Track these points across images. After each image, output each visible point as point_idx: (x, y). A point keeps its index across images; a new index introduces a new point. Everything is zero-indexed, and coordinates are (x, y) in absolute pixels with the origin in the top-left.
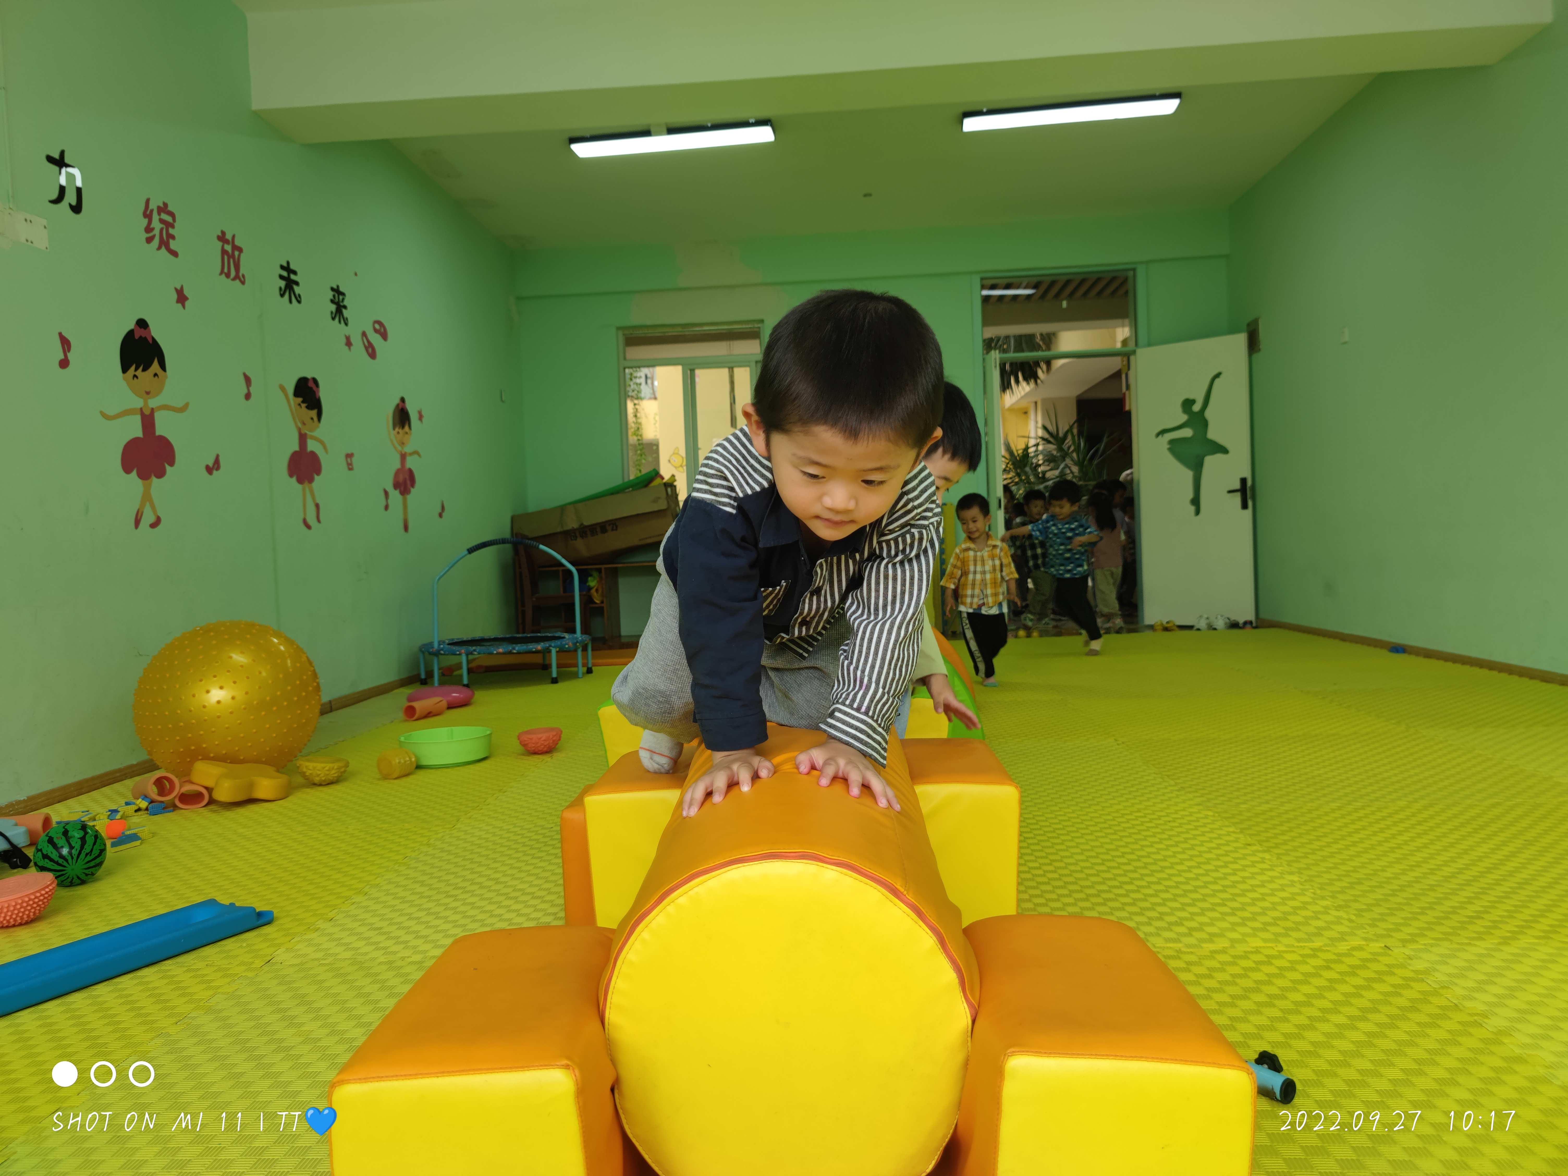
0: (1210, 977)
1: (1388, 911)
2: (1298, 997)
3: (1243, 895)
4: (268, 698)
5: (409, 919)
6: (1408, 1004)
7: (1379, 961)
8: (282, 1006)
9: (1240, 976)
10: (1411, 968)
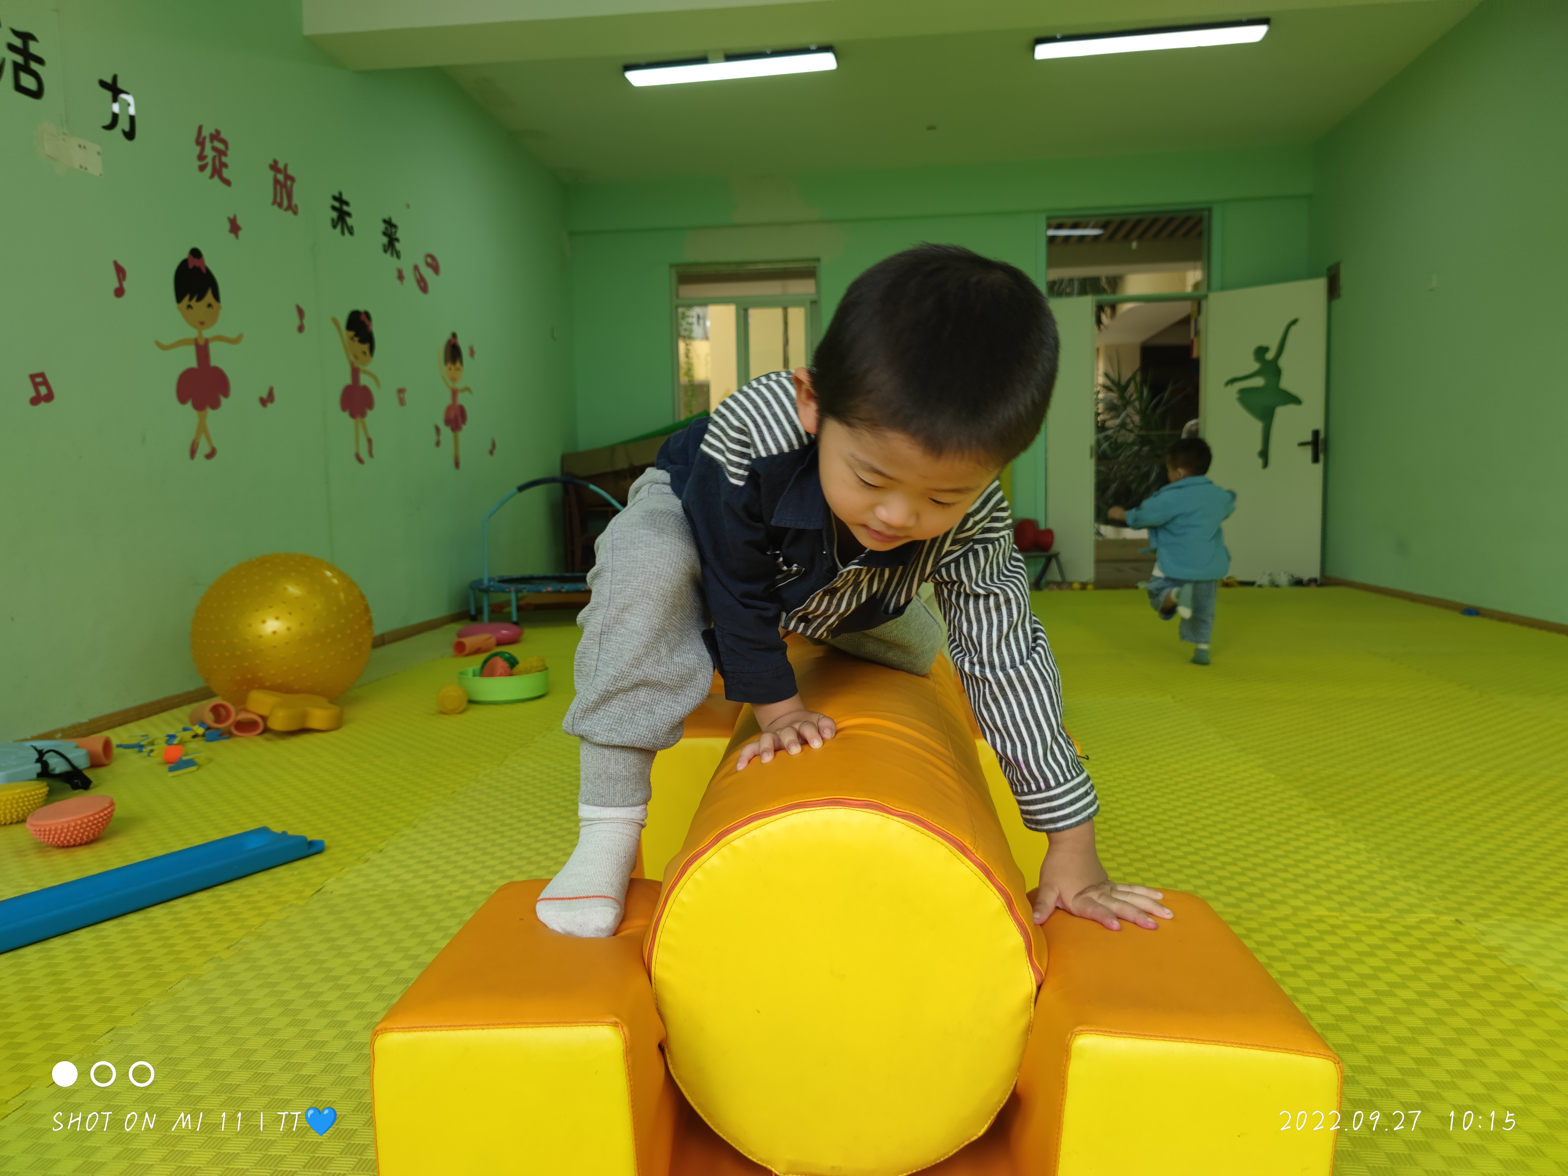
0: (1270, 944)
1: (1459, 884)
2: (1364, 970)
3: (1306, 861)
4: (322, 630)
5: (458, 854)
6: (1481, 982)
7: (1450, 936)
8: (332, 935)
9: (1303, 945)
10: (1484, 944)
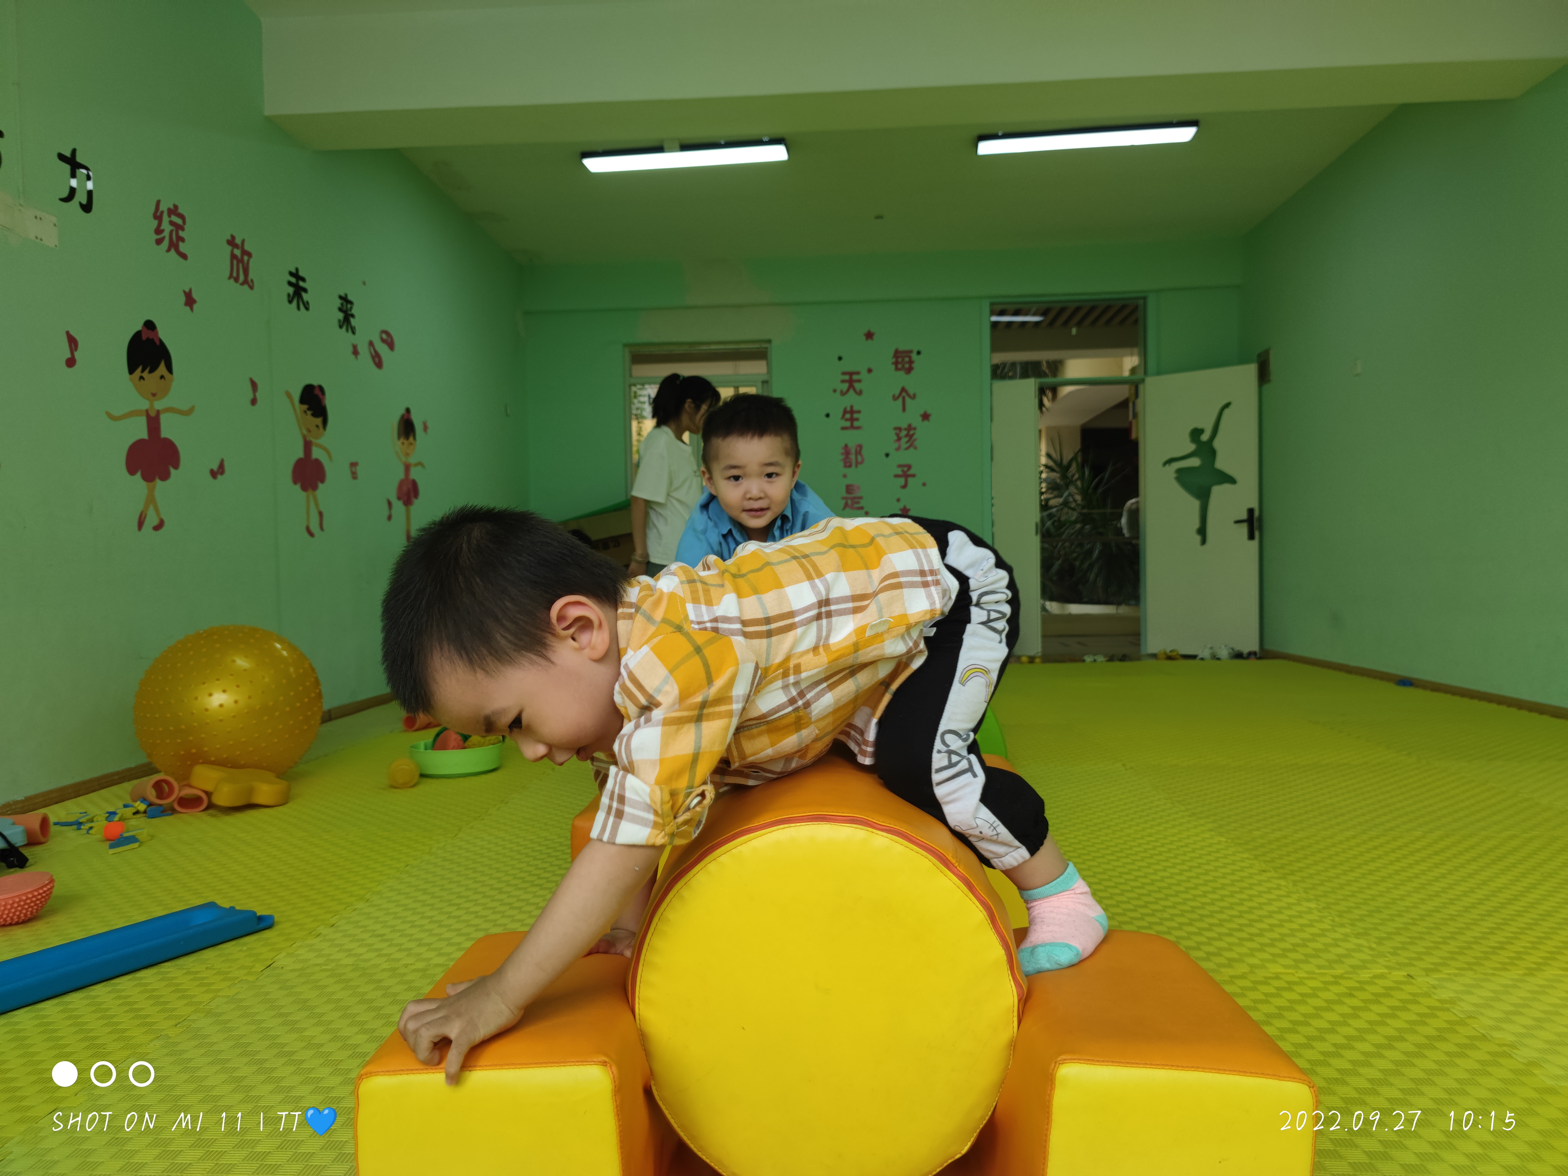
1: (1408, 940)
2: (1322, 1024)
3: (1260, 921)
4: (271, 703)
5: (413, 926)
6: (1435, 1033)
7: (1402, 990)
8: (283, 1011)
9: (1261, 1002)
10: (1436, 997)
